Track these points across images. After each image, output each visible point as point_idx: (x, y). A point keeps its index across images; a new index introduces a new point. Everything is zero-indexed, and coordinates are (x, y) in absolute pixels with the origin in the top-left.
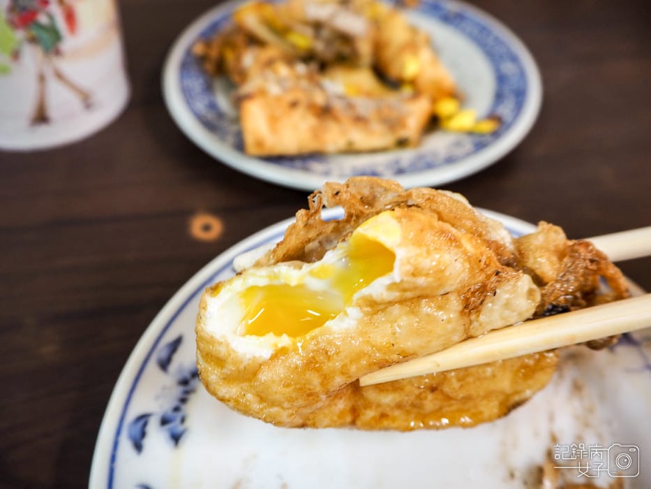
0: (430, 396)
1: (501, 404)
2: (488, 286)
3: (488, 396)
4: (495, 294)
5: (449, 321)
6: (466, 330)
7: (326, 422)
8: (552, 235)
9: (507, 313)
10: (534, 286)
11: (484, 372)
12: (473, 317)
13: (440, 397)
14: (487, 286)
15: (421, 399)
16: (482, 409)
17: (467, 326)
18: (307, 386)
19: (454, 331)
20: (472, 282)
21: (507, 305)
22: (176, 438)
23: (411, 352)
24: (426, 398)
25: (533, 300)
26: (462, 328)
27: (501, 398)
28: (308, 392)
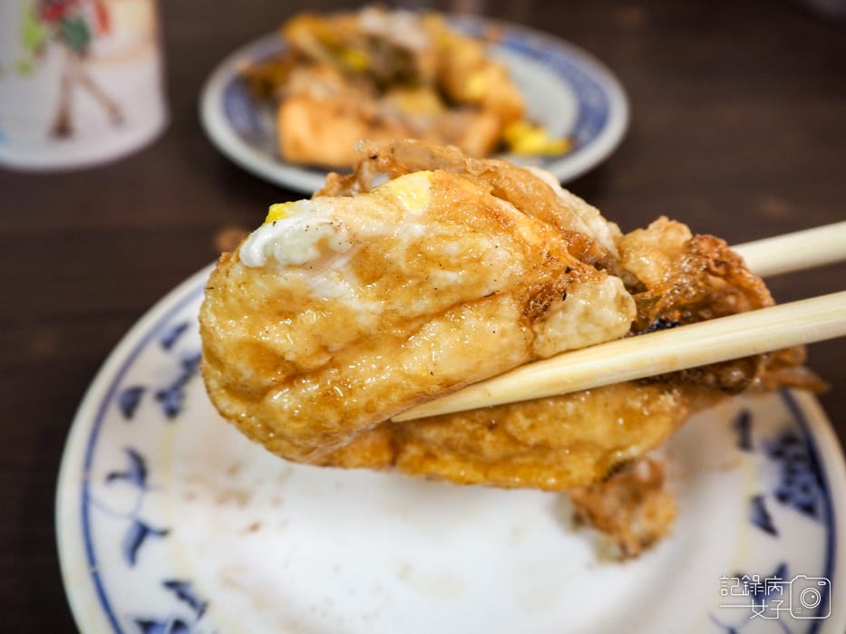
0: (489, 437)
1: (599, 463)
2: (554, 286)
3: (577, 447)
4: (564, 297)
5: (503, 334)
6: (530, 347)
7: (357, 460)
8: (672, 235)
9: (588, 328)
10: (626, 294)
11: (563, 407)
12: (537, 328)
13: (503, 439)
14: (552, 285)
15: (477, 439)
16: (569, 466)
17: (529, 342)
18: (323, 425)
19: (512, 347)
20: (530, 279)
21: (586, 315)
22: (172, 413)
23: (457, 379)
24: (483, 437)
25: (627, 313)
26: (523, 343)
27: (598, 455)
28: (324, 431)
